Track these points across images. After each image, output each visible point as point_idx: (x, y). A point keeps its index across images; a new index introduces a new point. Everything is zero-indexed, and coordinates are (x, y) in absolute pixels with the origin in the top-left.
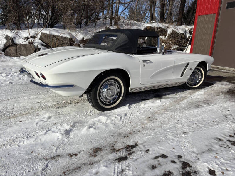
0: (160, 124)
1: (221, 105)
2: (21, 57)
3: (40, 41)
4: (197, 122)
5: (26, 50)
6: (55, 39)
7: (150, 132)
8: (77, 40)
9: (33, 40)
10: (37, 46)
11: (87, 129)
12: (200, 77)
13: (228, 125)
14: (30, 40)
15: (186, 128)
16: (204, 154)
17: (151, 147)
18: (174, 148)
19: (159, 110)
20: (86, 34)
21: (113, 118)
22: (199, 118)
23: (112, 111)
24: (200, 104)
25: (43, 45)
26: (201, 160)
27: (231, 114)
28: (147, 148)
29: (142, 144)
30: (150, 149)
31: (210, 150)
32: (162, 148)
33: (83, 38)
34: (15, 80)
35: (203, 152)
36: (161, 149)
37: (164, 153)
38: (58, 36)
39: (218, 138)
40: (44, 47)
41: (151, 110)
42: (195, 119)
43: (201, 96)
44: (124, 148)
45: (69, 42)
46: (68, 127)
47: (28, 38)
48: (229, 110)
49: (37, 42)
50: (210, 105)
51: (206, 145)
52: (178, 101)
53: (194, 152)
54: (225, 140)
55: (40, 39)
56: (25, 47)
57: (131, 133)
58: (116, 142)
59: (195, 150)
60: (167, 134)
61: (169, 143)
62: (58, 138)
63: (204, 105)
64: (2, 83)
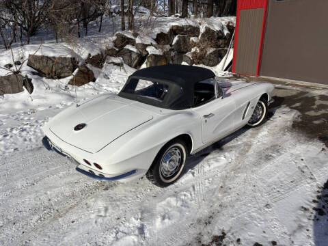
0: (237, 197)
1: (292, 151)
2: (5, 95)
3: (29, 68)
4: (275, 185)
5: (11, 84)
6: (51, 62)
7: (230, 211)
8: (82, 59)
9: (18, 67)
10: (26, 76)
11: (161, 222)
12: (261, 112)
13: (307, 185)
14: (14, 68)
15: (266, 199)
16: (296, 234)
17: (240, 235)
18: (264, 232)
19: (228, 173)
20: (92, 47)
21: (183, 197)
22: (275, 178)
23: (176, 184)
24: (270, 154)
25: (34, 73)
26: (295, 243)
27: (306, 166)
28: (237, 238)
29: (229, 231)
30: (241, 238)
31: (300, 227)
32: (252, 234)
33: (90, 55)
34: (19, 143)
35: (295, 231)
36: (252, 236)
37: (257, 242)
38: (54, 57)
39: (302, 207)
40: (36, 76)
41: (219, 175)
42: (270, 180)
43: (266, 139)
44: (213, 242)
45: (71, 64)
46: (138, 223)
47: (10, 66)
48: (302, 160)
49: (25, 70)
50: (281, 154)
51: (295, 221)
52: (243, 153)
53: (286, 233)
54: (311, 209)
55: (28, 65)
56: (8, 80)
57: (211, 217)
58: (200, 234)
59: (285, 230)
60: (250, 211)
61: (257, 226)
62: (134, 242)
63: (274, 155)
64: (4, 153)
